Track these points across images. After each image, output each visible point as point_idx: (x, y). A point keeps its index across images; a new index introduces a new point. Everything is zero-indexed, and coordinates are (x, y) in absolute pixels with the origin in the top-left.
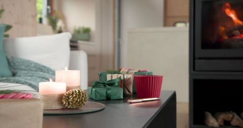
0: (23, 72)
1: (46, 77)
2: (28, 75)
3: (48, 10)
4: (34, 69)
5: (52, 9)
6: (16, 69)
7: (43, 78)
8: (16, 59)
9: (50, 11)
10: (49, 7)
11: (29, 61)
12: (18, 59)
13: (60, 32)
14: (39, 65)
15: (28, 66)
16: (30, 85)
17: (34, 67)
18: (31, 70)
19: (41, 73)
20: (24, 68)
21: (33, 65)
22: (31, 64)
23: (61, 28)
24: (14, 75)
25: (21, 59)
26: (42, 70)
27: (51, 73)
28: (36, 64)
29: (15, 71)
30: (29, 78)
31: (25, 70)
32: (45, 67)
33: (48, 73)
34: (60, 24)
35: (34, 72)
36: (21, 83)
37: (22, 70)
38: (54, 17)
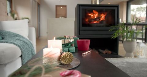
0: (7, 37)
1: (20, 39)
2: (11, 38)
3: (10, 10)
4: (13, 36)
5: (12, 10)
6: (3, 36)
7: (19, 40)
8: (3, 31)
9: (11, 11)
10: (11, 9)
11: (10, 32)
12: (4, 31)
13: (16, 19)
14: (15, 34)
15: (10, 34)
16: (14, 44)
17: (13, 35)
18: (11, 36)
19: (17, 37)
20: (8, 35)
21: (12, 34)
22: (11, 33)
23: (16, 18)
24: (3, 38)
25: (6, 31)
26: (17, 36)
27: (21, 37)
28: (14, 33)
29: (3, 37)
30: (12, 40)
31: (8, 36)
32: (18, 35)
33: (20, 37)
34: (16, 16)
35: (13, 37)
36: (9, 43)
37: (7, 36)
38: (13, 13)
